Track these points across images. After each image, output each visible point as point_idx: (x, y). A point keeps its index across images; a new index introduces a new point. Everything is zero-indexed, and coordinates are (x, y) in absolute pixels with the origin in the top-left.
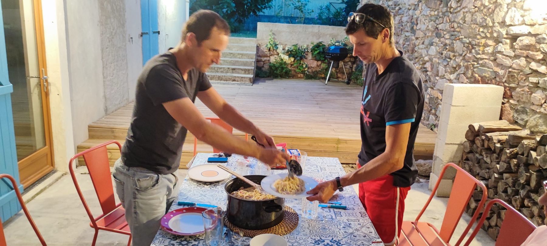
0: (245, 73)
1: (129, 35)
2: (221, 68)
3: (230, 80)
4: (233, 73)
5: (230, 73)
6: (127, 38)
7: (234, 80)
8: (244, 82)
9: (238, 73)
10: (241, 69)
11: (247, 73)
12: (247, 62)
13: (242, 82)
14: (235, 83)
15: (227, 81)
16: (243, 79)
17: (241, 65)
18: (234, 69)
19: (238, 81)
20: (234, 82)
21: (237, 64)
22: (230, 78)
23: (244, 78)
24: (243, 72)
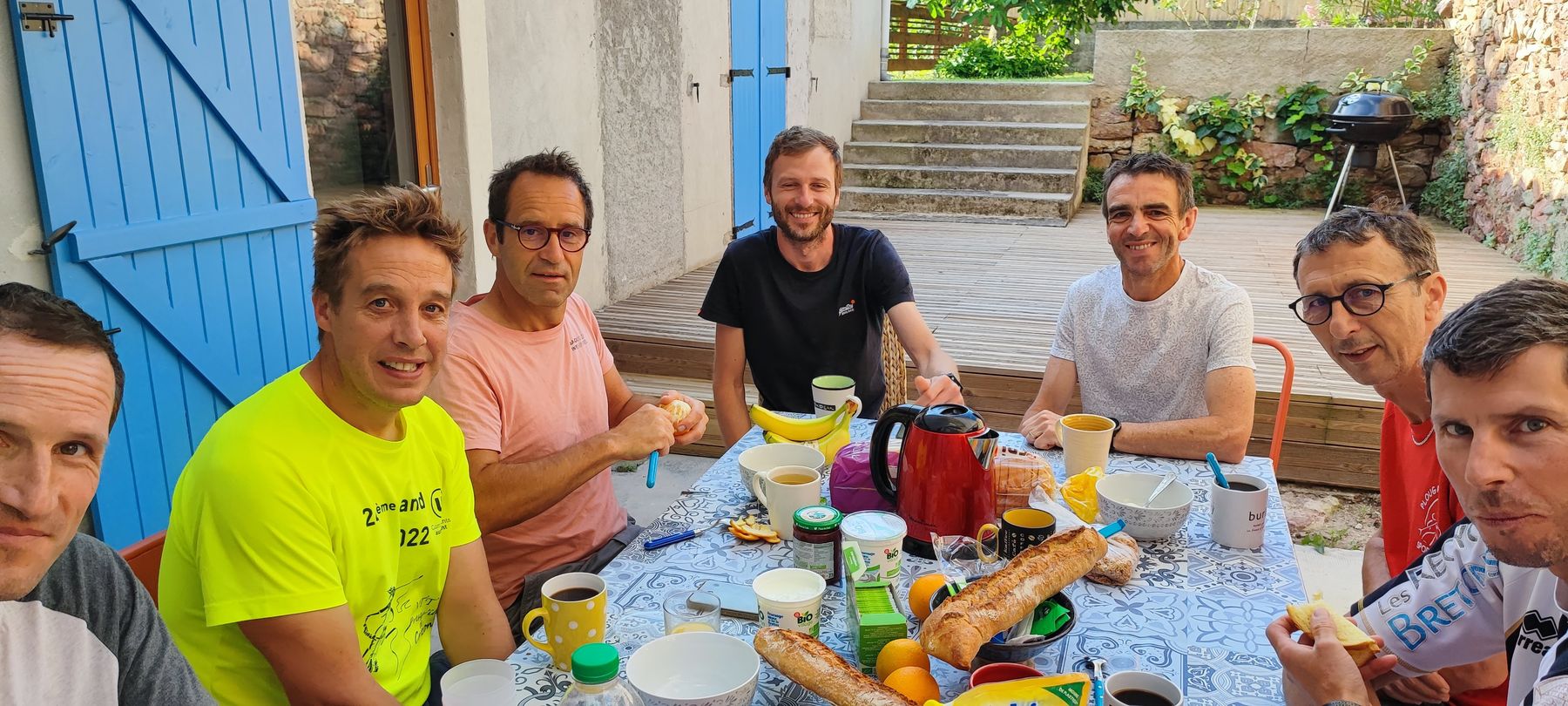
0: (1046, 190)
1: (691, 76)
2: (972, 175)
3: (996, 208)
4: (1008, 189)
5: (1001, 190)
6: (684, 86)
7: (1010, 211)
8: (1040, 217)
9: (1025, 189)
10: (1036, 177)
11: (1051, 187)
12: (1055, 153)
13: (1033, 216)
14: (1013, 220)
15: (987, 213)
16: (1039, 206)
17: (1036, 165)
18: (1011, 177)
19: (1022, 214)
20: (1008, 217)
21: (1025, 162)
22: (998, 203)
23: (1042, 202)
24: (1040, 185)
